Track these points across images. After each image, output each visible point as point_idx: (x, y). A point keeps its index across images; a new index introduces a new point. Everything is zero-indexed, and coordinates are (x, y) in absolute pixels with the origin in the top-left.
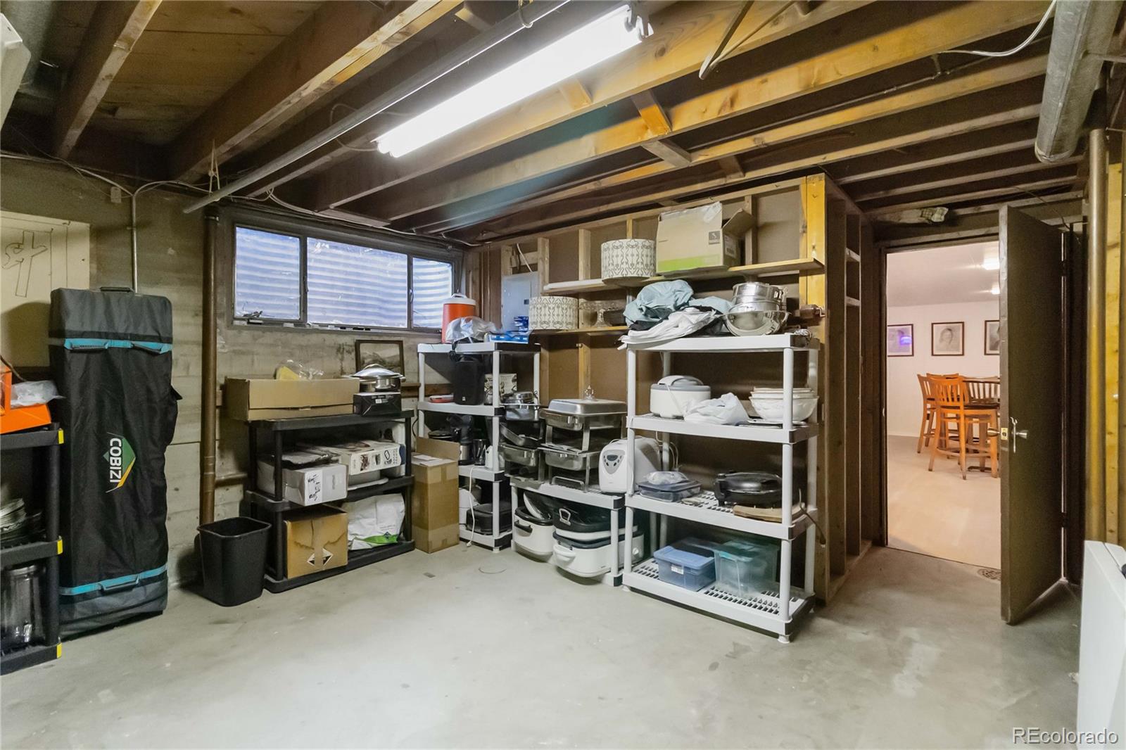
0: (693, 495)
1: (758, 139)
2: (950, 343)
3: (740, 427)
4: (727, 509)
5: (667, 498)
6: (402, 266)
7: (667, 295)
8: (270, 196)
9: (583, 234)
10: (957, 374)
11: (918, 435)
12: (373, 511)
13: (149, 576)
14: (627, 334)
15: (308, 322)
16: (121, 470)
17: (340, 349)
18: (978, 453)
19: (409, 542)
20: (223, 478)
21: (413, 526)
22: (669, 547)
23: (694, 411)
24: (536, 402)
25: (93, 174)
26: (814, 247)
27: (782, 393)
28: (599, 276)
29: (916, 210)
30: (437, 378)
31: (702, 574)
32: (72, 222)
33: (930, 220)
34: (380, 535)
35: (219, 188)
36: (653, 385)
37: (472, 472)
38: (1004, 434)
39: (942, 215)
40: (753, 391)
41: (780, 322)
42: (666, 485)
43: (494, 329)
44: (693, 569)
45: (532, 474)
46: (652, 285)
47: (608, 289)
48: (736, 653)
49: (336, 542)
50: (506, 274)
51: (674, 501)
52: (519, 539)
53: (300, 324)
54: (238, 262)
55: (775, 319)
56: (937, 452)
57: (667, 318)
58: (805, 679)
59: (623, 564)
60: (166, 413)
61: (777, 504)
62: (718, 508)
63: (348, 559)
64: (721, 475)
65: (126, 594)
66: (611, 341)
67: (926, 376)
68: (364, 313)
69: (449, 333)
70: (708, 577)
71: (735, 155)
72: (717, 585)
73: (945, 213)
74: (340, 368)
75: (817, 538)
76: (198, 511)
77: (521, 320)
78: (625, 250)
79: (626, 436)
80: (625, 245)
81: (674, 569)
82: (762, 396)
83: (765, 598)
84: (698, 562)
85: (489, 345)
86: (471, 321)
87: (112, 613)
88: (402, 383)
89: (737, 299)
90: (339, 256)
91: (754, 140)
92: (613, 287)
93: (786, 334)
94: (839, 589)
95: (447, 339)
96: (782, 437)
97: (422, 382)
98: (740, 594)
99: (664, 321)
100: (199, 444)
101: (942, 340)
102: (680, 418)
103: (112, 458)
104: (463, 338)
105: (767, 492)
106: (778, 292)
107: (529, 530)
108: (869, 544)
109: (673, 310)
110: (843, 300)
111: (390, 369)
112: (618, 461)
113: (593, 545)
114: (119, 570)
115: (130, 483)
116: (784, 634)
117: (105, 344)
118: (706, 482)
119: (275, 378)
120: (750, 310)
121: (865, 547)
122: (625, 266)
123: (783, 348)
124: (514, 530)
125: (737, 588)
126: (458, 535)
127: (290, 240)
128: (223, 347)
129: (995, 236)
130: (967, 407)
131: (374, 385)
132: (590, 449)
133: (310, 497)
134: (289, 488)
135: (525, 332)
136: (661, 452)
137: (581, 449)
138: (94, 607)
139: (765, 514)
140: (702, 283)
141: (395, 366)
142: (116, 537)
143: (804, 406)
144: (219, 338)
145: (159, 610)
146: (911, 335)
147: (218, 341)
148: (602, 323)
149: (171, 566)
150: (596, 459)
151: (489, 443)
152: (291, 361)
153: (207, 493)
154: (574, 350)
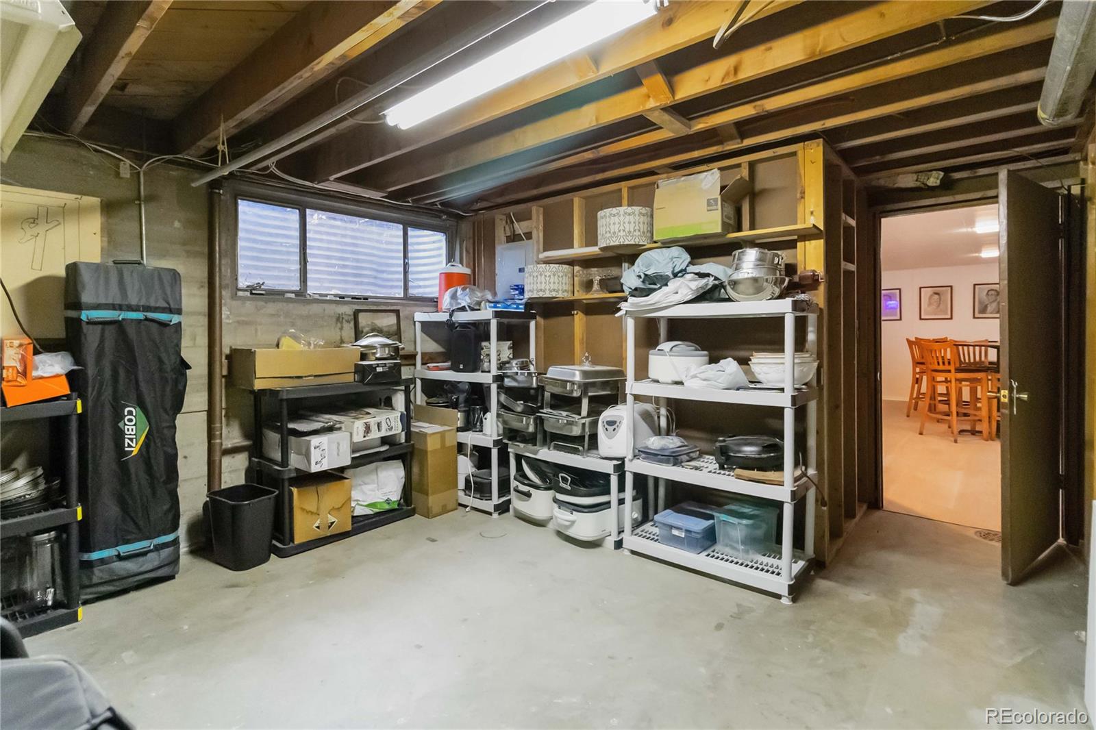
0: (692, 459)
1: (759, 106)
2: (939, 306)
3: (741, 392)
4: (727, 473)
5: (667, 462)
6: (397, 236)
7: (665, 262)
8: (271, 169)
9: (577, 201)
10: (946, 338)
11: (907, 399)
12: (374, 477)
13: (164, 542)
14: (626, 301)
15: (308, 292)
16: (136, 438)
17: (339, 319)
18: (969, 416)
19: (410, 508)
20: (230, 446)
21: (413, 493)
22: (668, 511)
23: (694, 376)
24: (532, 368)
25: (102, 149)
26: (812, 213)
27: (784, 358)
28: (596, 244)
29: (910, 175)
30: (433, 347)
31: (703, 537)
32: (84, 197)
33: (926, 185)
34: (382, 501)
35: (228, 162)
36: (651, 352)
37: (470, 438)
38: (1004, 396)
39: (938, 179)
40: (752, 356)
41: (781, 287)
42: (664, 449)
43: (489, 297)
44: (694, 532)
45: (530, 439)
46: (649, 252)
47: (604, 256)
48: (740, 613)
49: (341, 507)
50: (501, 243)
51: (674, 465)
52: (518, 504)
53: (301, 294)
54: (241, 234)
55: (775, 284)
56: (928, 415)
57: (666, 285)
58: (810, 639)
59: (624, 528)
60: (176, 382)
61: (779, 467)
62: (718, 472)
63: (352, 524)
64: (721, 439)
65: (141, 559)
66: (610, 308)
67: (914, 340)
68: (361, 283)
69: (446, 301)
70: (708, 539)
71: (734, 123)
72: (718, 547)
73: (941, 177)
74: (339, 338)
75: (817, 500)
76: (206, 478)
77: (516, 287)
78: (622, 218)
79: (626, 402)
80: (622, 213)
81: (675, 532)
82: (762, 361)
83: (766, 560)
84: (699, 525)
85: (486, 313)
86: (468, 290)
87: (129, 577)
88: (400, 351)
89: (737, 265)
90: (338, 227)
91: (755, 107)
92: (609, 254)
93: (787, 299)
94: (838, 551)
95: (443, 308)
96: (783, 400)
97: (419, 350)
98: (741, 557)
99: (664, 288)
100: (206, 413)
101: (930, 304)
102: (681, 383)
103: (126, 427)
104: (460, 306)
105: (768, 455)
106: (778, 257)
107: (528, 495)
108: (865, 507)
109: (672, 276)
110: (840, 265)
111: (388, 338)
112: (618, 426)
113: (594, 509)
114: (134, 536)
115: (144, 450)
116: (787, 595)
117: (119, 316)
118: (703, 446)
119: (278, 348)
120: (750, 276)
121: (861, 510)
122: (622, 233)
123: (785, 313)
124: (513, 496)
125: (738, 550)
126: (457, 500)
127: (289, 211)
128: (228, 317)
129: (994, 199)
130: (958, 370)
131: (374, 354)
132: (589, 415)
133: (316, 463)
134: (295, 455)
135: (521, 300)
136: (659, 417)
137: (580, 414)
138: (112, 571)
139: (766, 477)
140: (699, 249)
141: (392, 335)
142: (130, 502)
143: (804, 370)
144: (224, 308)
145: (171, 574)
146: (898, 300)
147: (223, 312)
148: (597, 291)
149: (182, 532)
150: (594, 424)
151: (486, 410)
152: (293, 330)
153: (214, 461)
154: (570, 317)
